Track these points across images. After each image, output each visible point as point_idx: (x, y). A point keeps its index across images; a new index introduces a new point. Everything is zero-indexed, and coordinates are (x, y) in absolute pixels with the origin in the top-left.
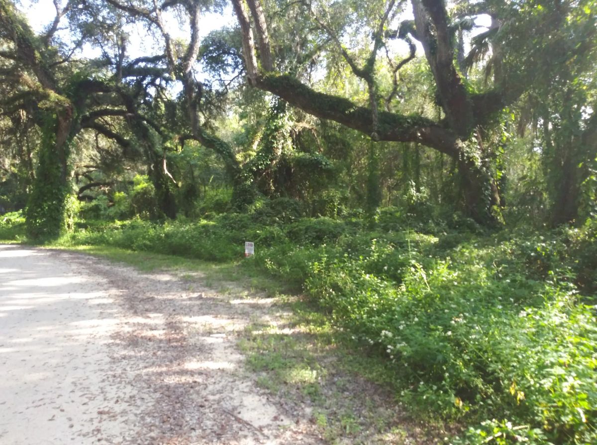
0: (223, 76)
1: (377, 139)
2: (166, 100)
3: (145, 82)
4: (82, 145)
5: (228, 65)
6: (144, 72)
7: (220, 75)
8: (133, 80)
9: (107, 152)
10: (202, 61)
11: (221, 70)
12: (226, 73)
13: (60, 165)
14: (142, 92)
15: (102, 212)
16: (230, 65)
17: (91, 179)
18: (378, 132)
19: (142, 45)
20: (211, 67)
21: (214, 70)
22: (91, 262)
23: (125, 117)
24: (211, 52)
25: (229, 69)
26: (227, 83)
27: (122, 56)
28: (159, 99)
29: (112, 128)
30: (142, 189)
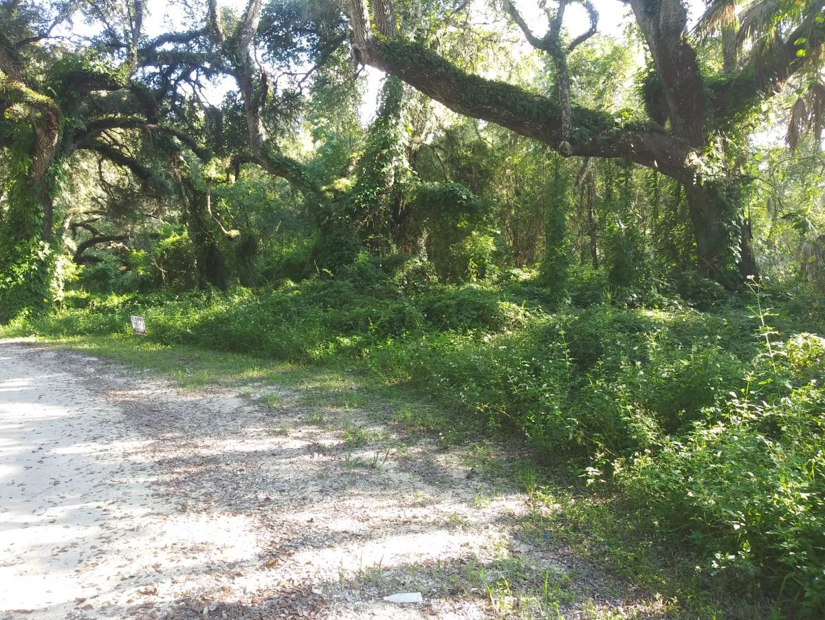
0: (294, 68)
1: (569, 152)
2: (206, 105)
3: (174, 76)
4: (77, 179)
5: (302, 50)
6: (173, 59)
7: (289, 67)
8: (154, 74)
9: (117, 189)
10: (262, 43)
11: (290, 59)
12: (299, 63)
13: (40, 207)
14: (170, 93)
15: (112, 281)
16: (305, 50)
17: (94, 231)
18: (572, 141)
19: (167, 19)
20: (276, 54)
21: (281, 59)
22: (92, 370)
23: (144, 131)
24: (275, 29)
25: (304, 57)
26: (300, 78)
27: (136, 33)
28: (196, 104)
29: (124, 150)
30: (173, 243)
